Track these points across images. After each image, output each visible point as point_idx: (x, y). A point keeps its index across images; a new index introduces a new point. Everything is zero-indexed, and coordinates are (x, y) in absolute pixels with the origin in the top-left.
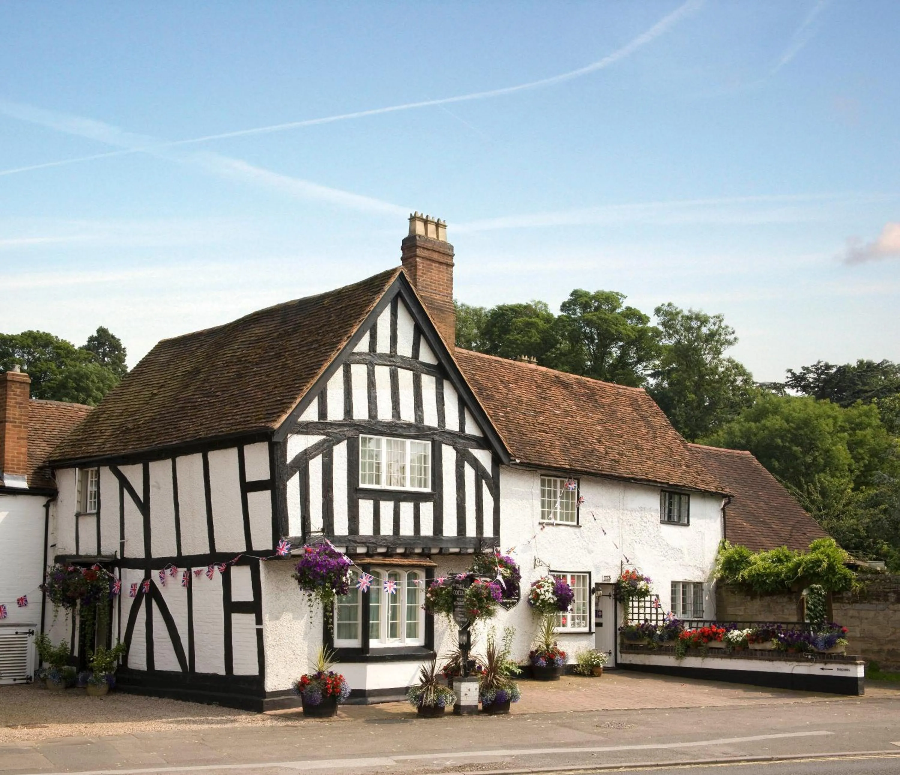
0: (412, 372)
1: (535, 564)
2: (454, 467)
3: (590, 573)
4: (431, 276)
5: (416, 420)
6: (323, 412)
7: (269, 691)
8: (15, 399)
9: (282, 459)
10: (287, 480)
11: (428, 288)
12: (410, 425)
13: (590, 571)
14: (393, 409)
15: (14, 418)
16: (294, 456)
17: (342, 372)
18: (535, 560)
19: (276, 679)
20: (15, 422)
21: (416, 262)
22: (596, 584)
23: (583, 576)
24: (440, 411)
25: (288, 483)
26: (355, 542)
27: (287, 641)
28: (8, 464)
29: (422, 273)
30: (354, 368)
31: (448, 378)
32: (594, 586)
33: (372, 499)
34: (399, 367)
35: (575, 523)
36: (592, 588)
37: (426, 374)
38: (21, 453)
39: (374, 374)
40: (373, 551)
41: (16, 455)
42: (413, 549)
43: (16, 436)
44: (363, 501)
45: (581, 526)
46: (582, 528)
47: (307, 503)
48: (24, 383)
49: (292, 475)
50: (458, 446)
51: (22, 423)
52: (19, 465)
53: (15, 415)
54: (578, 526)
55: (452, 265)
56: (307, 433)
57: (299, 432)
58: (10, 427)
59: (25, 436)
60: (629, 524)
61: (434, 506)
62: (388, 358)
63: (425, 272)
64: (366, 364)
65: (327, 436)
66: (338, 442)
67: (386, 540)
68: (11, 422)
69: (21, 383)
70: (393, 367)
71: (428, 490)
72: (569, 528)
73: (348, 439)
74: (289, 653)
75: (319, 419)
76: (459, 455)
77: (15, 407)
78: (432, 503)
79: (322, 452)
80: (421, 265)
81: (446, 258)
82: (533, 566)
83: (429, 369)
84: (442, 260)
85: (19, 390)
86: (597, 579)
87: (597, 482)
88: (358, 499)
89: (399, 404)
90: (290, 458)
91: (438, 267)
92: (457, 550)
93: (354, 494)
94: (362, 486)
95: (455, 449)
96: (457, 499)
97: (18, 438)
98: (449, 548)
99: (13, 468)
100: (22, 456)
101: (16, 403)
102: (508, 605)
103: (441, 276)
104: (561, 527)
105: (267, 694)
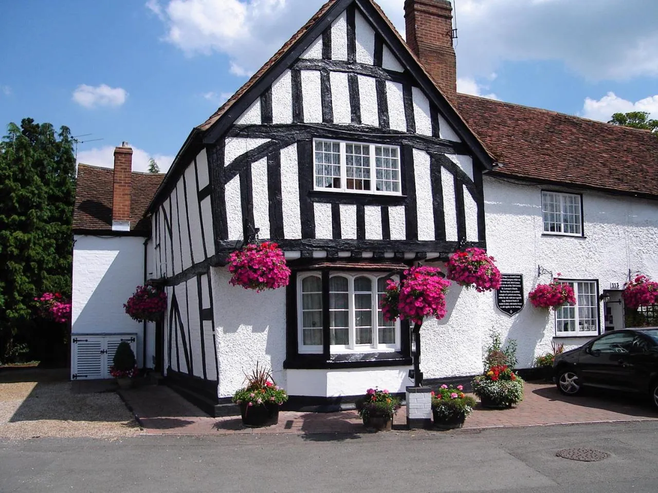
0: (374, 80)
1: (539, 273)
2: (429, 172)
3: (597, 281)
4: (429, 25)
5: (380, 124)
6: (267, 115)
7: (221, 397)
8: (121, 166)
9: (219, 162)
10: (226, 183)
11: (427, 36)
12: (373, 129)
13: (597, 278)
14: (352, 113)
15: (120, 180)
16: (233, 159)
17: (291, 77)
18: (539, 269)
19: (229, 385)
20: (121, 183)
21: (414, 15)
22: (604, 291)
23: (591, 283)
24: (409, 116)
25: (226, 186)
26: (311, 246)
27: (244, 347)
28: (116, 214)
29: (421, 24)
30: (304, 74)
31: (417, 85)
32: (602, 293)
33: (330, 203)
34: (358, 74)
35: (580, 235)
36: (600, 294)
37: (390, 80)
38: (126, 206)
39: (329, 80)
40: (334, 254)
41: (122, 207)
42: (383, 253)
43: (122, 193)
44: (318, 204)
45: (586, 238)
46: (587, 240)
47: (250, 206)
48: (128, 154)
49: (231, 178)
50: (432, 151)
51: (126, 183)
52: (124, 214)
53: (121, 177)
54: (583, 237)
55: (451, 18)
56: (247, 136)
57: (237, 135)
58: (118, 187)
59: (129, 193)
60: (635, 235)
61: (406, 210)
62: (346, 66)
63: (423, 22)
64: (320, 70)
65: (272, 139)
66: (287, 144)
67: (348, 243)
68: (118, 183)
69: (126, 154)
70: (352, 74)
71: (399, 193)
72: (573, 239)
73: (298, 142)
74: (245, 359)
75: (262, 122)
76: (433, 159)
77: (121, 171)
78: (404, 207)
79: (267, 155)
80: (420, 17)
81: (444, 11)
82: (537, 274)
83: (395, 77)
84: (440, 13)
85: (124, 159)
86: (604, 286)
87: (600, 197)
88: (313, 202)
89: (359, 109)
90: (228, 161)
91: (436, 19)
92: (436, 255)
93: (307, 198)
94: (316, 188)
95: (429, 153)
96: (433, 204)
97: (123, 195)
98: (426, 252)
99: (120, 217)
100: (126, 208)
101: (122, 169)
102: (511, 312)
103: (440, 26)
104: (565, 238)
105: (220, 400)
